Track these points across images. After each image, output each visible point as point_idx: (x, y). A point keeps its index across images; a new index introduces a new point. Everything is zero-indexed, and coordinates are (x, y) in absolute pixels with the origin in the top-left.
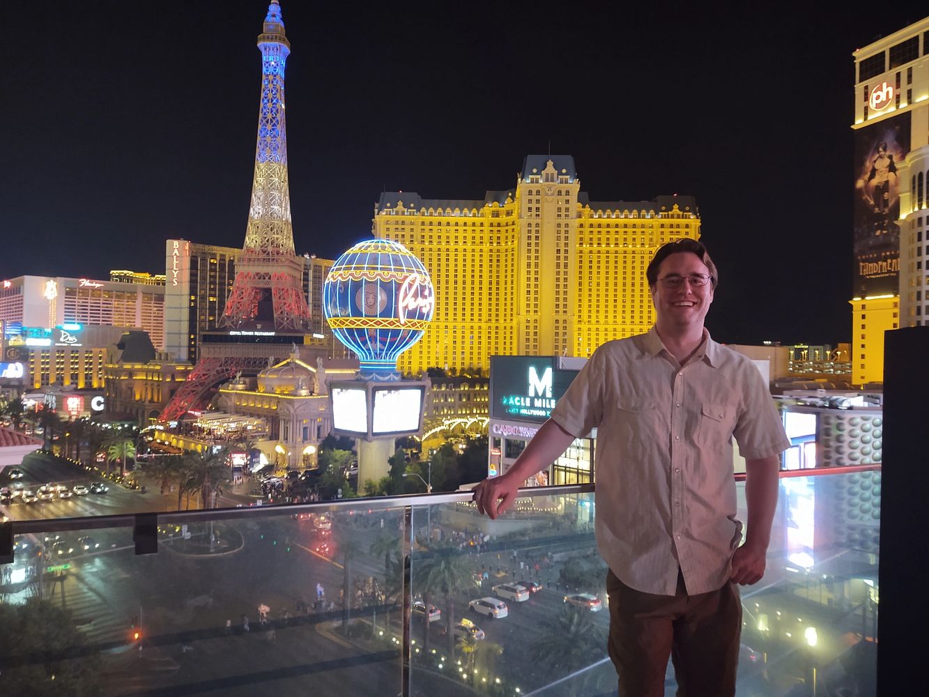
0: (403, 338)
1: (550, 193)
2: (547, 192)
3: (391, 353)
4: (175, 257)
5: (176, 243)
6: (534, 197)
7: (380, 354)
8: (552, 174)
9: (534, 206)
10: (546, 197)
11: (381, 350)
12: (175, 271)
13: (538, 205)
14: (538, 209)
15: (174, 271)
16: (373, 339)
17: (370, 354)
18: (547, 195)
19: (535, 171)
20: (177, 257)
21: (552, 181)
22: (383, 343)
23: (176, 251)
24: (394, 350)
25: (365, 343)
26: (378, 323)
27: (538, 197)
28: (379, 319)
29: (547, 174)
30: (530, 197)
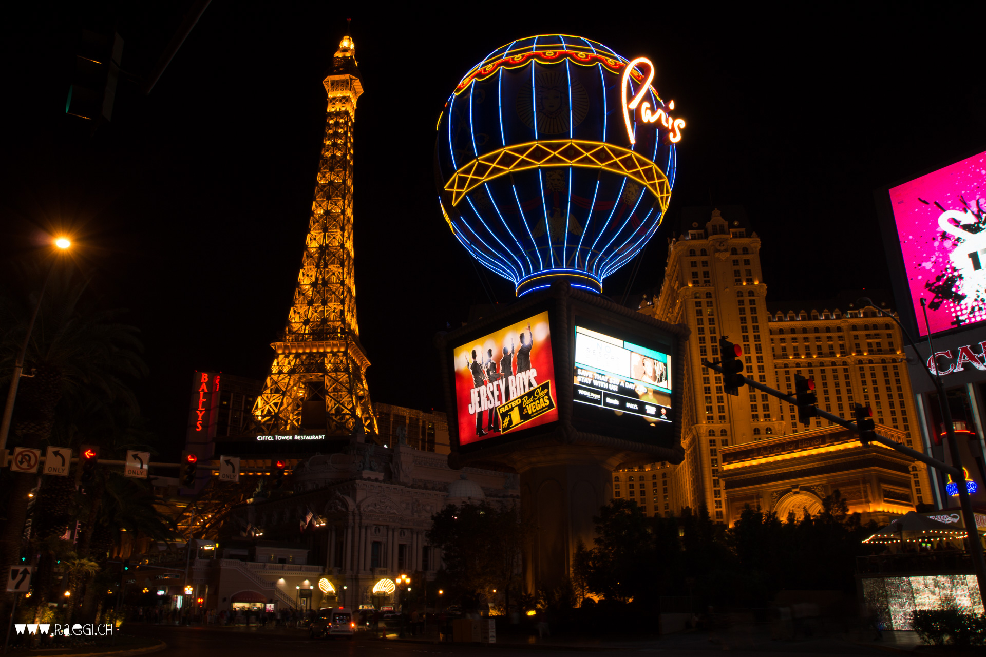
0: (624, 208)
1: (722, 248)
2: (719, 248)
3: (594, 256)
4: (202, 393)
5: (205, 377)
6: (699, 259)
7: (571, 251)
8: (722, 227)
9: (700, 270)
10: (717, 254)
11: (574, 239)
12: (201, 411)
13: (705, 269)
14: (706, 274)
15: (199, 412)
16: (557, 202)
17: (545, 253)
18: (719, 251)
19: (695, 224)
20: (205, 393)
21: (723, 232)
22: (579, 214)
23: (204, 386)
24: (599, 247)
25: (535, 218)
26: (571, 153)
27: (704, 258)
28: (573, 142)
29: (714, 227)
30: (693, 259)
